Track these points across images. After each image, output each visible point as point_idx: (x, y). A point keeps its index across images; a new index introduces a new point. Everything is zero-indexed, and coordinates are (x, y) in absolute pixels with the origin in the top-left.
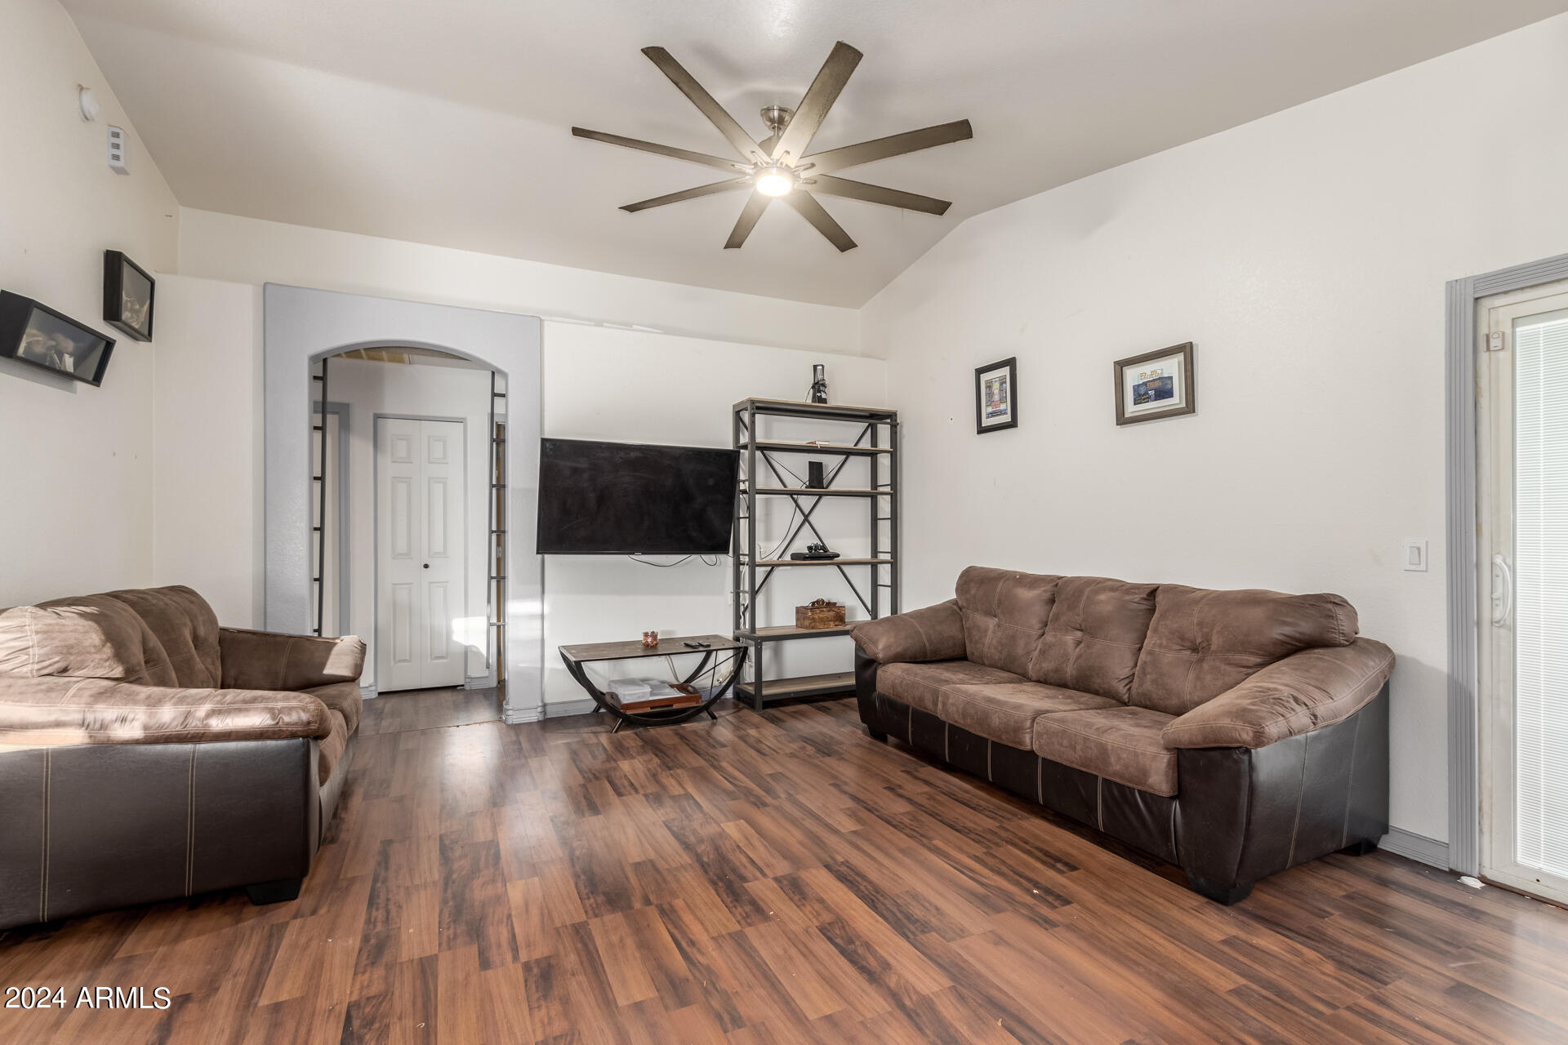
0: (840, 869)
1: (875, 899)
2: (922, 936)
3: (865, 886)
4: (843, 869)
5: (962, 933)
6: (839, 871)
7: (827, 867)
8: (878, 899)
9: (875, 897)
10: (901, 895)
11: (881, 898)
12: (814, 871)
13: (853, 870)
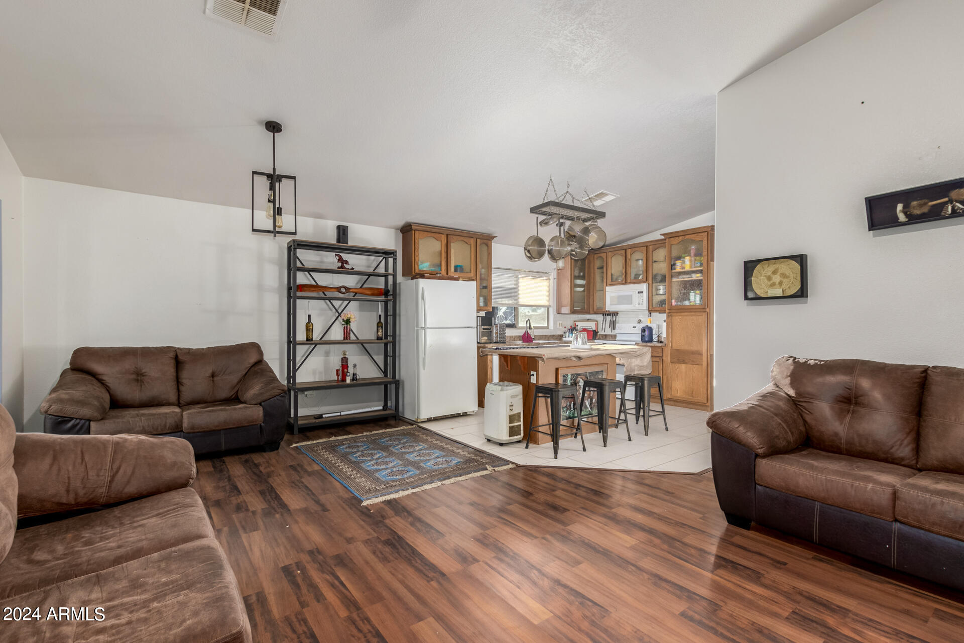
0: (434, 574)
1: (412, 555)
2: (390, 537)
3: (417, 563)
4: (431, 574)
5: (366, 542)
6: (434, 573)
7: (443, 575)
8: (410, 555)
9: (411, 556)
10: (394, 559)
11: (408, 556)
12: (453, 570)
13: (425, 574)
